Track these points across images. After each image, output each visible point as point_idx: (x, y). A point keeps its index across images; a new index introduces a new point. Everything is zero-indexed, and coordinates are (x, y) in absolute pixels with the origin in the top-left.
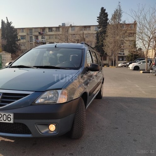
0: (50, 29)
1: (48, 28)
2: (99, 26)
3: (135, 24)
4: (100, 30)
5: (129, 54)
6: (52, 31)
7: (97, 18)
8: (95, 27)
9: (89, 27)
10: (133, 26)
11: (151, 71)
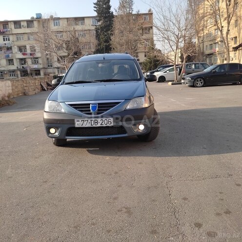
0: (17, 23)
1: (12, 23)
2: (98, 18)
3: (150, 14)
4: (99, 23)
5: (146, 60)
6: (20, 28)
7: (94, 5)
8: (91, 19)
9: (83, 19)
10: (148, 17)
11: (183, 81)
